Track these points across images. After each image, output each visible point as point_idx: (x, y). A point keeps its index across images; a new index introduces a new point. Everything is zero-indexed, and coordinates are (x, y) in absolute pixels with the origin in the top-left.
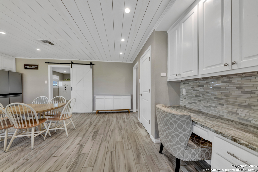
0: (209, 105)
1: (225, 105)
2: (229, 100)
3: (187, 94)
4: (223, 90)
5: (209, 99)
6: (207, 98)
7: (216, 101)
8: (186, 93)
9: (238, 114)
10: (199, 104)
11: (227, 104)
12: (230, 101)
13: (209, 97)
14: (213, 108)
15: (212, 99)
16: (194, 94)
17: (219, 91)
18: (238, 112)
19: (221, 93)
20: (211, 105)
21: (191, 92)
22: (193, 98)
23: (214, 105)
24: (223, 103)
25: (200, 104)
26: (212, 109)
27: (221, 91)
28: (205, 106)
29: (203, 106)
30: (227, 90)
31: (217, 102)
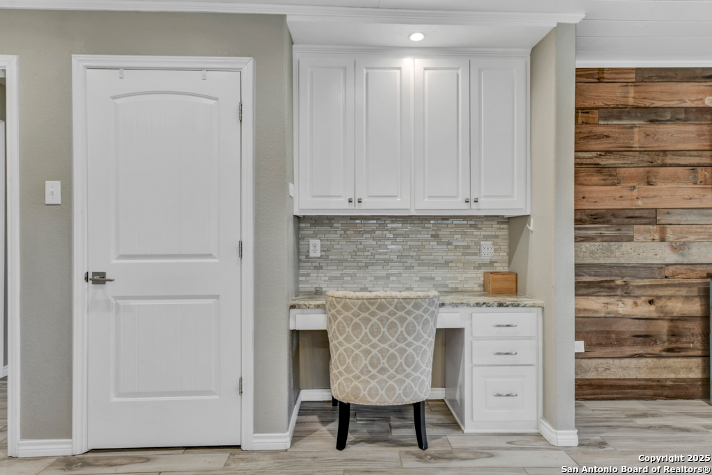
0: (387, 274)
1: (415, 268)
2: (422, 257)
3: (324, 253)
4: (412, 241)
5: (385, 260)
6: (382, 259)
7: (400, 262)
8: (322, 251)
9: (433, 279)
10: (362, 275)
11: (419, 266)
12: (423, 260)
13: (387, 257)
14: (395, 278)
15: (392, 261)
16: (347, 253)
17: (405, 243)
18: (433, 276)
19: (408, 247)
20: (389, 272)
21: (339, 247)
22: (344, 264)
23: (397, 271)
24: (413, 265)
25: (366, 275)
26: (393, 281)
27: (409, 243)
28: (376, 278)
29: (373, 278)
30: (418, 240)
31: (401, 264)
